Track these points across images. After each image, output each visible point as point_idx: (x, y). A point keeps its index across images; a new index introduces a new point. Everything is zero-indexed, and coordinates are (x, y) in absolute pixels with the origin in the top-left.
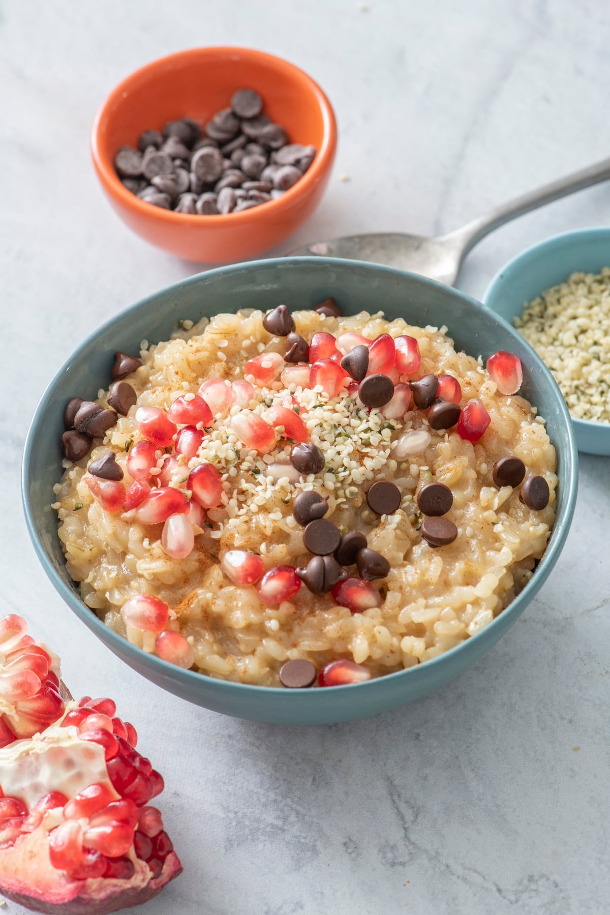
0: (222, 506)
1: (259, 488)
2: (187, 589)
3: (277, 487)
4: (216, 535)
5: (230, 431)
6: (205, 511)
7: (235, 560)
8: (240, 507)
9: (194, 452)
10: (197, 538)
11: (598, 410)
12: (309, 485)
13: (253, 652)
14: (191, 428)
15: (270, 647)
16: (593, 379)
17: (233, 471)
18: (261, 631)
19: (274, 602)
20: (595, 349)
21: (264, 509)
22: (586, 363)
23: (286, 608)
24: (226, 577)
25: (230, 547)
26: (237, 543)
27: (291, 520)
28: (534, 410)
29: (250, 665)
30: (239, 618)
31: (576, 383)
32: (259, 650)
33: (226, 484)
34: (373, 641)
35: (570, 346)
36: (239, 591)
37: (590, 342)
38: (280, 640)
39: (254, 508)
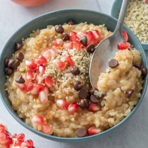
0: (53, 87)
1: (63, 81)
2: (47, 111)
3: (68, 80)
4: (53, 95)
5: (52, 65)
6: (49, 89)
7: (60, 102)
8: (59, 87)
9: (44, 73)
10: (48, 97)
11: (145, 38)
12: (77, 78)
13: (68, 127)
14: (41, 65)
15: (73, 125)
16: (143, 29)
17: (55, 77)
18: (69, 121)
19: (72, 113)
20: (142, 21)
21: (66, 87)
22: (140, 25)
23: (75, 114)
24: (57, 107)
25: (58, 99)
26: (59, 97)
27: (73, 89)
28: (132, 46)
29: (68, 131)
30: (63, 118)
31: (138, 31)
32: (70, 126)
33: (54, 81)
34: (100, 121)
35: (135, 20)
36: (62, 111)
37: (140, 18)
38: (75, 123)
39: (62, 86)
